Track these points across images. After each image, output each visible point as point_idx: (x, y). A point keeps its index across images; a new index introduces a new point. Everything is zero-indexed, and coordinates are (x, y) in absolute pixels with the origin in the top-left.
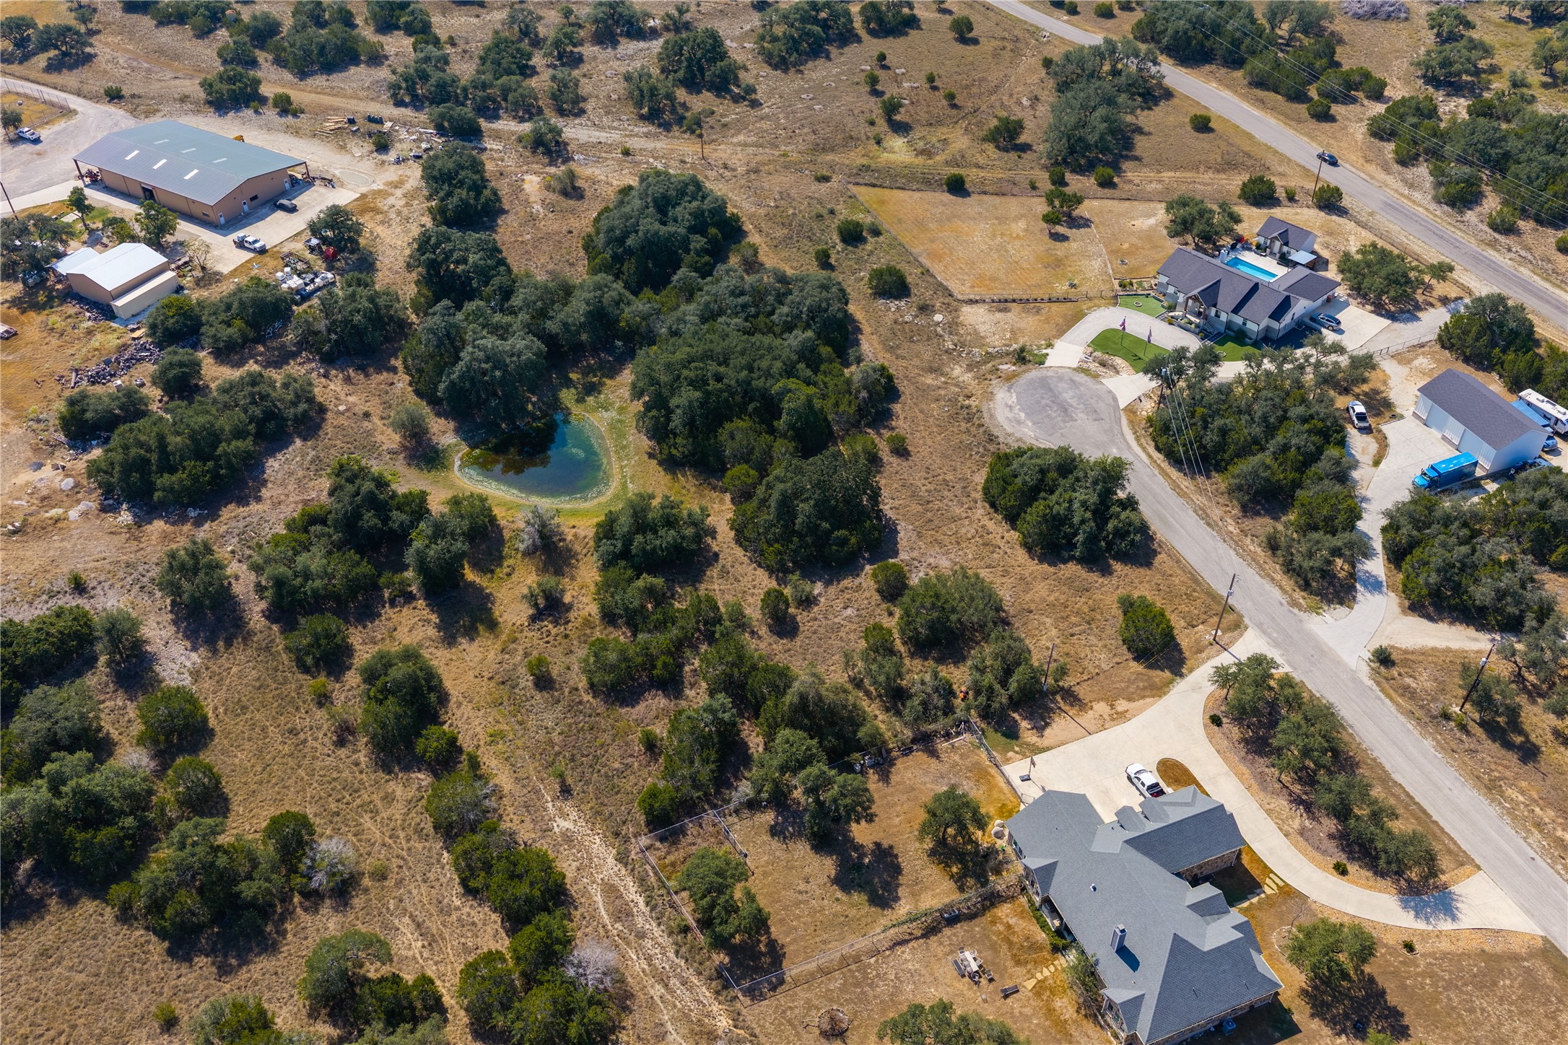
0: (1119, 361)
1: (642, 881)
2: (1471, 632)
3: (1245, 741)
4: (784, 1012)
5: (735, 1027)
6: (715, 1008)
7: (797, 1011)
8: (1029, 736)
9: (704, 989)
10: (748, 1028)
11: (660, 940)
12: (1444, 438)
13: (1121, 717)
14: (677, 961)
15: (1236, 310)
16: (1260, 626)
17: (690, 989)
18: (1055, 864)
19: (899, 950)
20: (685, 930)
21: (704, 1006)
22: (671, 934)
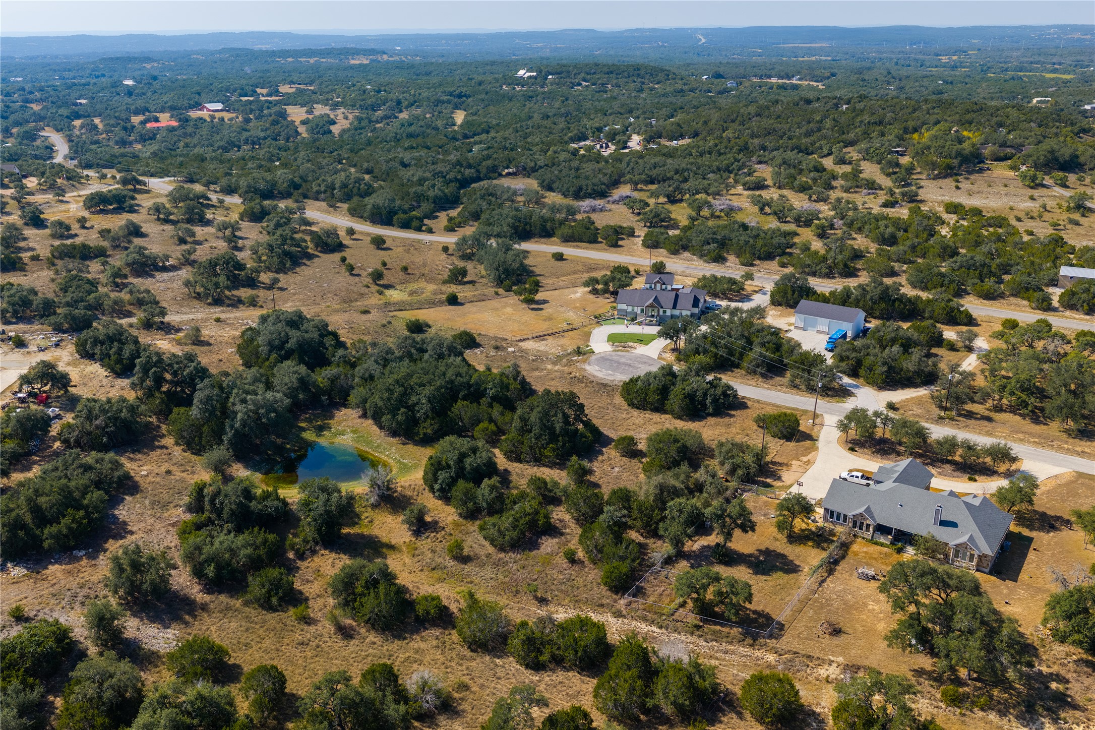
0: (630, 344)
1: (644, 619)
2: (913, 390)
3: (873, 453)
4: (799, 636)
5: (780, 655)
6: (758, 653)
7: (805, 633)
8: (777, 484)
9: (742, 649)
10: (789, 651)
11: (688, 640)
12: (818, 332)
13: (809, 463)
14: (710, 644)
15: (674, 307)
16: (826, 412)
17: (733, 653)
18: (869, 507)
19: (825, 585)
20: (698, 627)
21: (750, 656)
22: (692, 634)
